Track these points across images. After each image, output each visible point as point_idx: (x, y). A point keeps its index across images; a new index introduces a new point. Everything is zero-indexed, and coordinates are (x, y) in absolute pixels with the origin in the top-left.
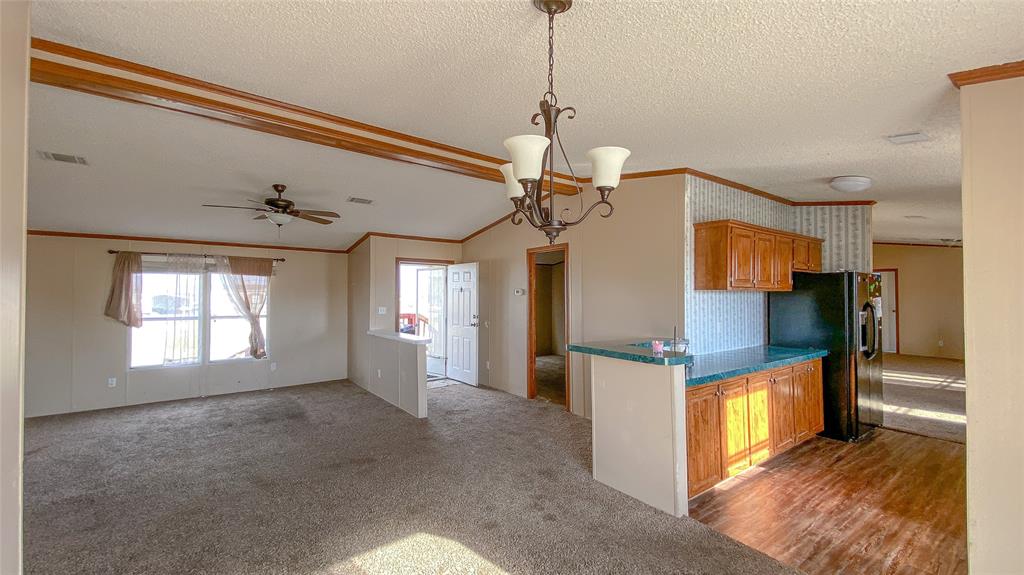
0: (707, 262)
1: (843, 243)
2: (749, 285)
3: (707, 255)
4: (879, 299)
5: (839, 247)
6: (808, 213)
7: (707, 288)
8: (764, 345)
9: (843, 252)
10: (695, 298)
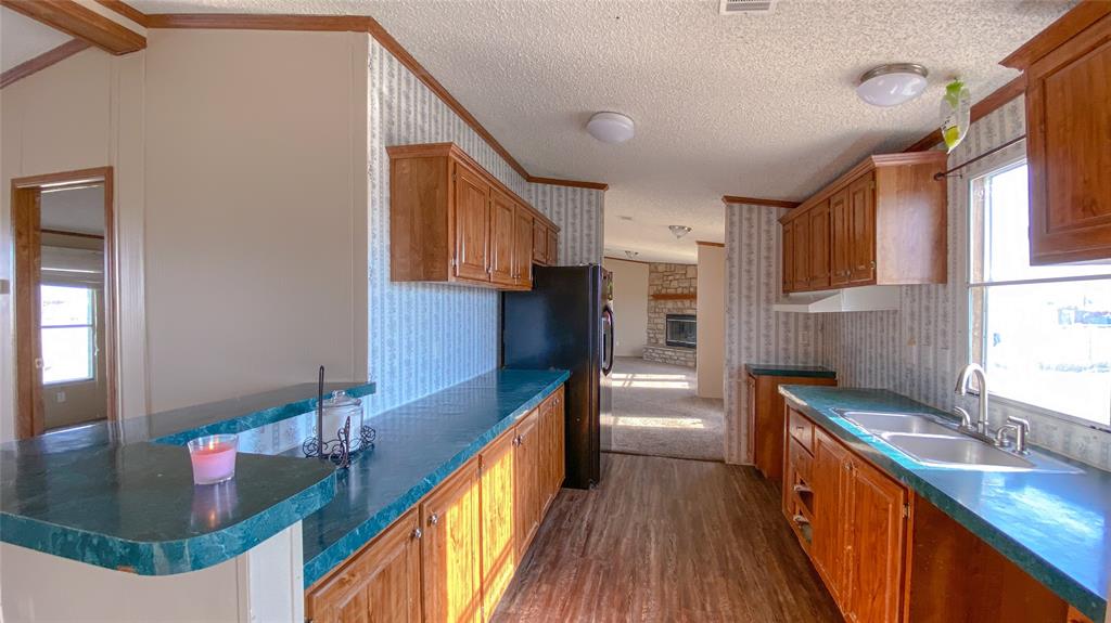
0: (412, 226)
1: (578, 234)
2: (482, 277)
3: (412, 213)
4: (611, 302)
5: (574, 239)
6: (544, 193)
7: (413, 277)
8: (498, 368)
9: (578, 245)
10: (391, 297)
